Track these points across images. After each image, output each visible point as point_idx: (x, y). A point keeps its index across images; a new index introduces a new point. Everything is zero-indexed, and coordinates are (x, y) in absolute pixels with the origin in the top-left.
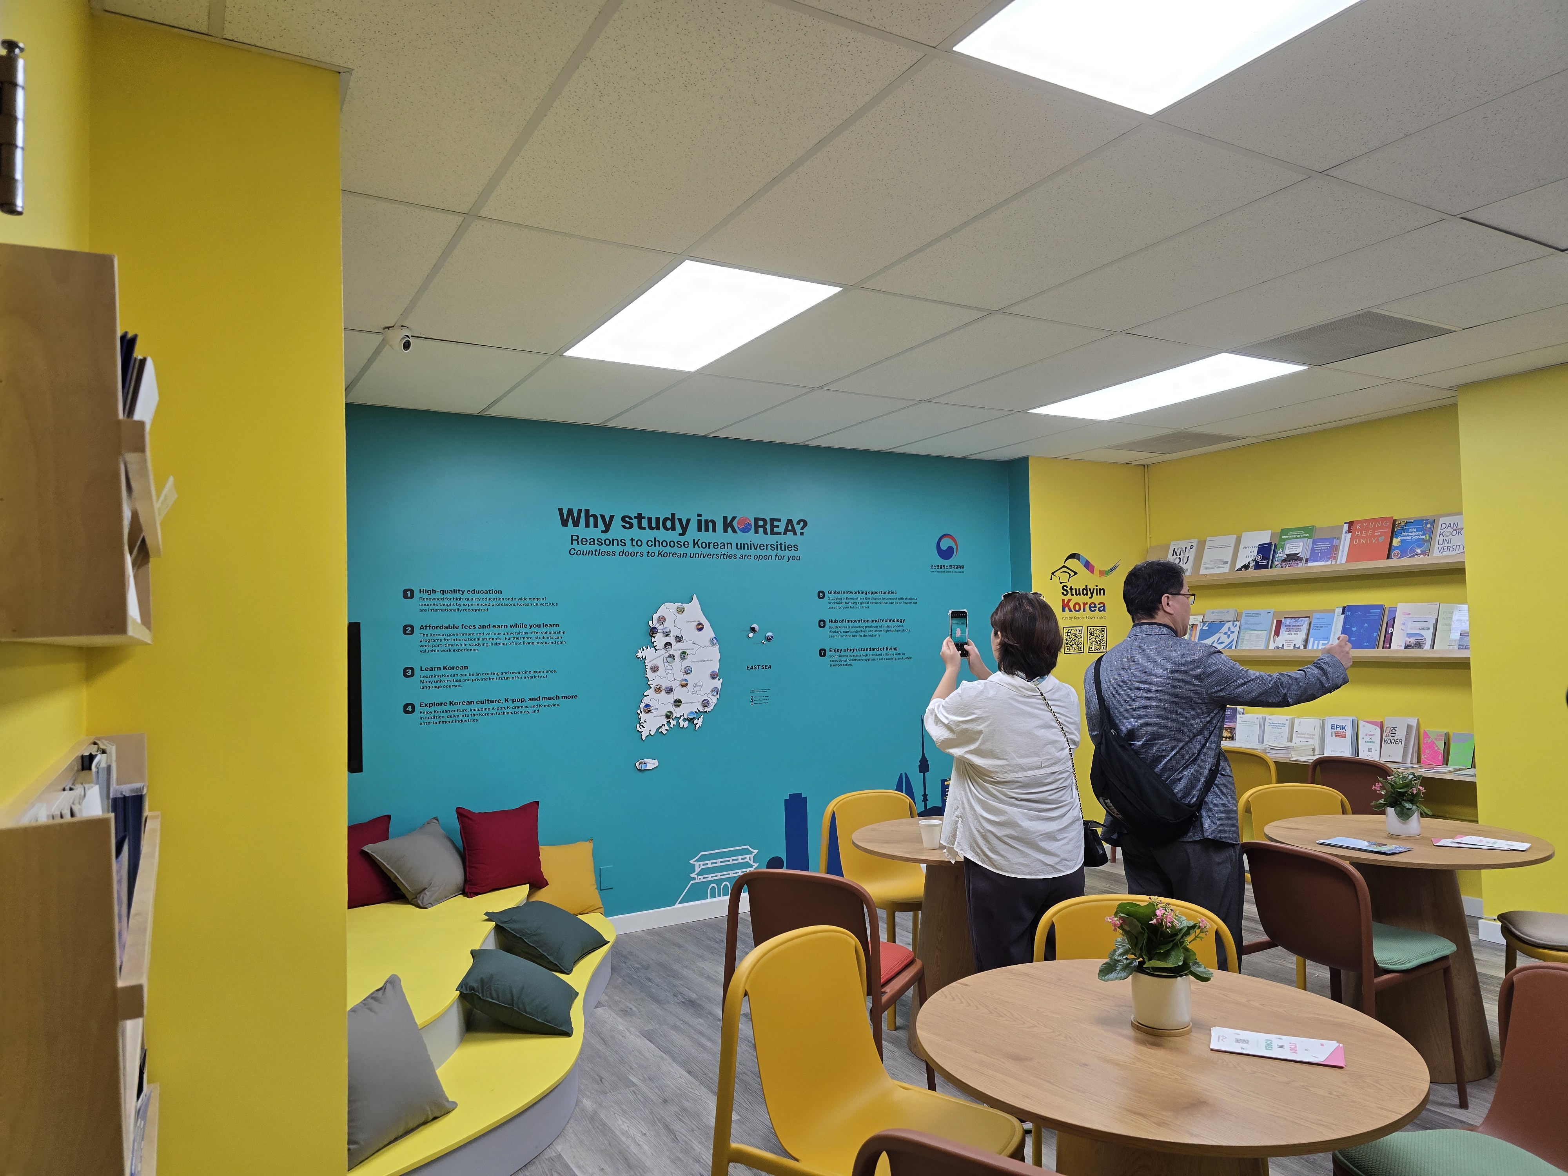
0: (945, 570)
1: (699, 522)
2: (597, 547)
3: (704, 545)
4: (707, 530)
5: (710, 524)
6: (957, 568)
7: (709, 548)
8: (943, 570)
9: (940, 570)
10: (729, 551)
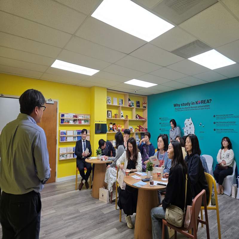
1: (192, 103)
2: (178, 110)
3: (193, 107)
5: (194, 103)
10: (197, 108)
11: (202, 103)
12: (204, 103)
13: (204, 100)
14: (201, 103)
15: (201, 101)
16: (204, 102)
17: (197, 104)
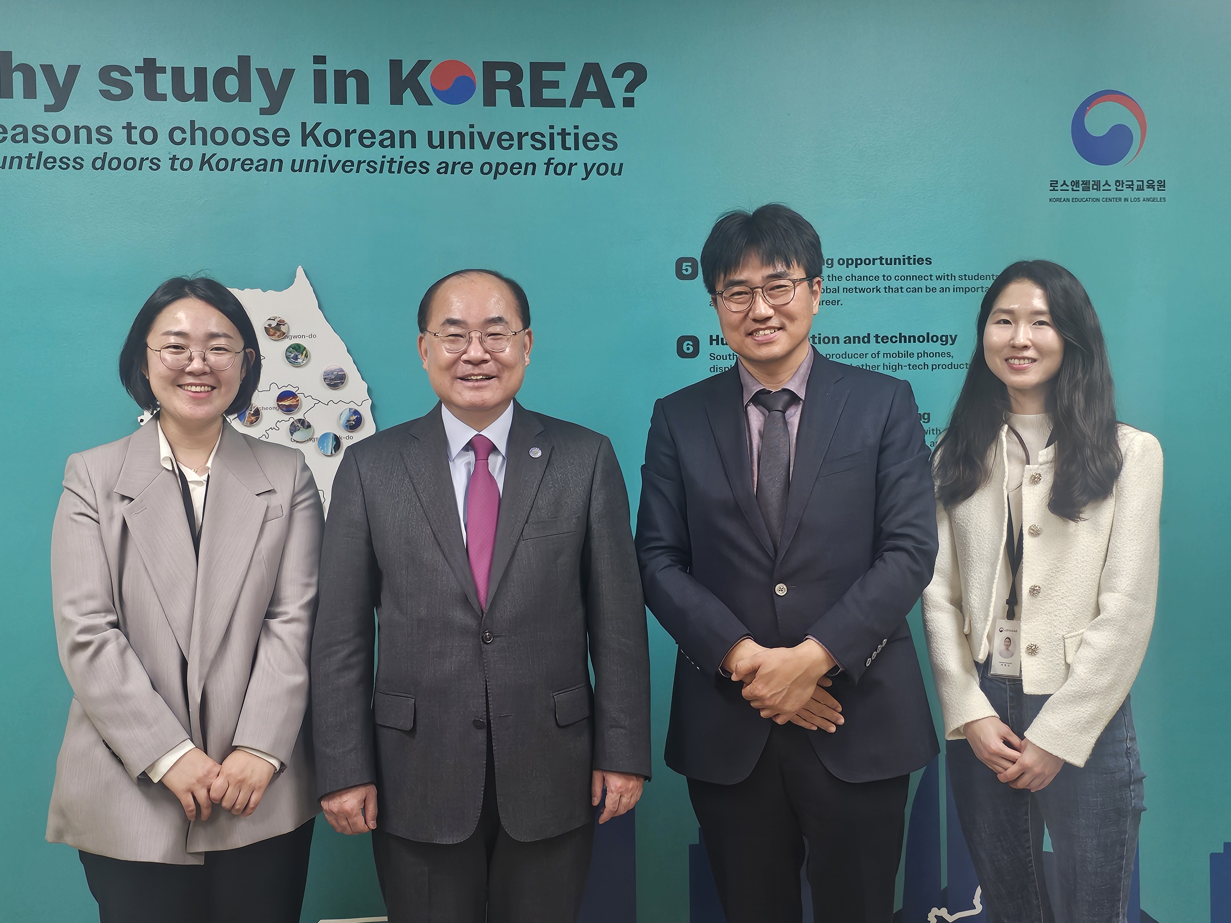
0: (1100, 194)
1: (320, 76)
2: (33, 148)
3: (332, 138)
4: (341, 98)
5: (351, 84)
6: (1141, 188)
7: (348, 145)
8: (1093, 194)
9: (1081, 194)
10: (409, 154)
11: (503, 96)
12: (538, 101)
13: (537, 68)
14: (490, 100)
15: (490, 68)
16: (538, 85)
17: (422, 99)
